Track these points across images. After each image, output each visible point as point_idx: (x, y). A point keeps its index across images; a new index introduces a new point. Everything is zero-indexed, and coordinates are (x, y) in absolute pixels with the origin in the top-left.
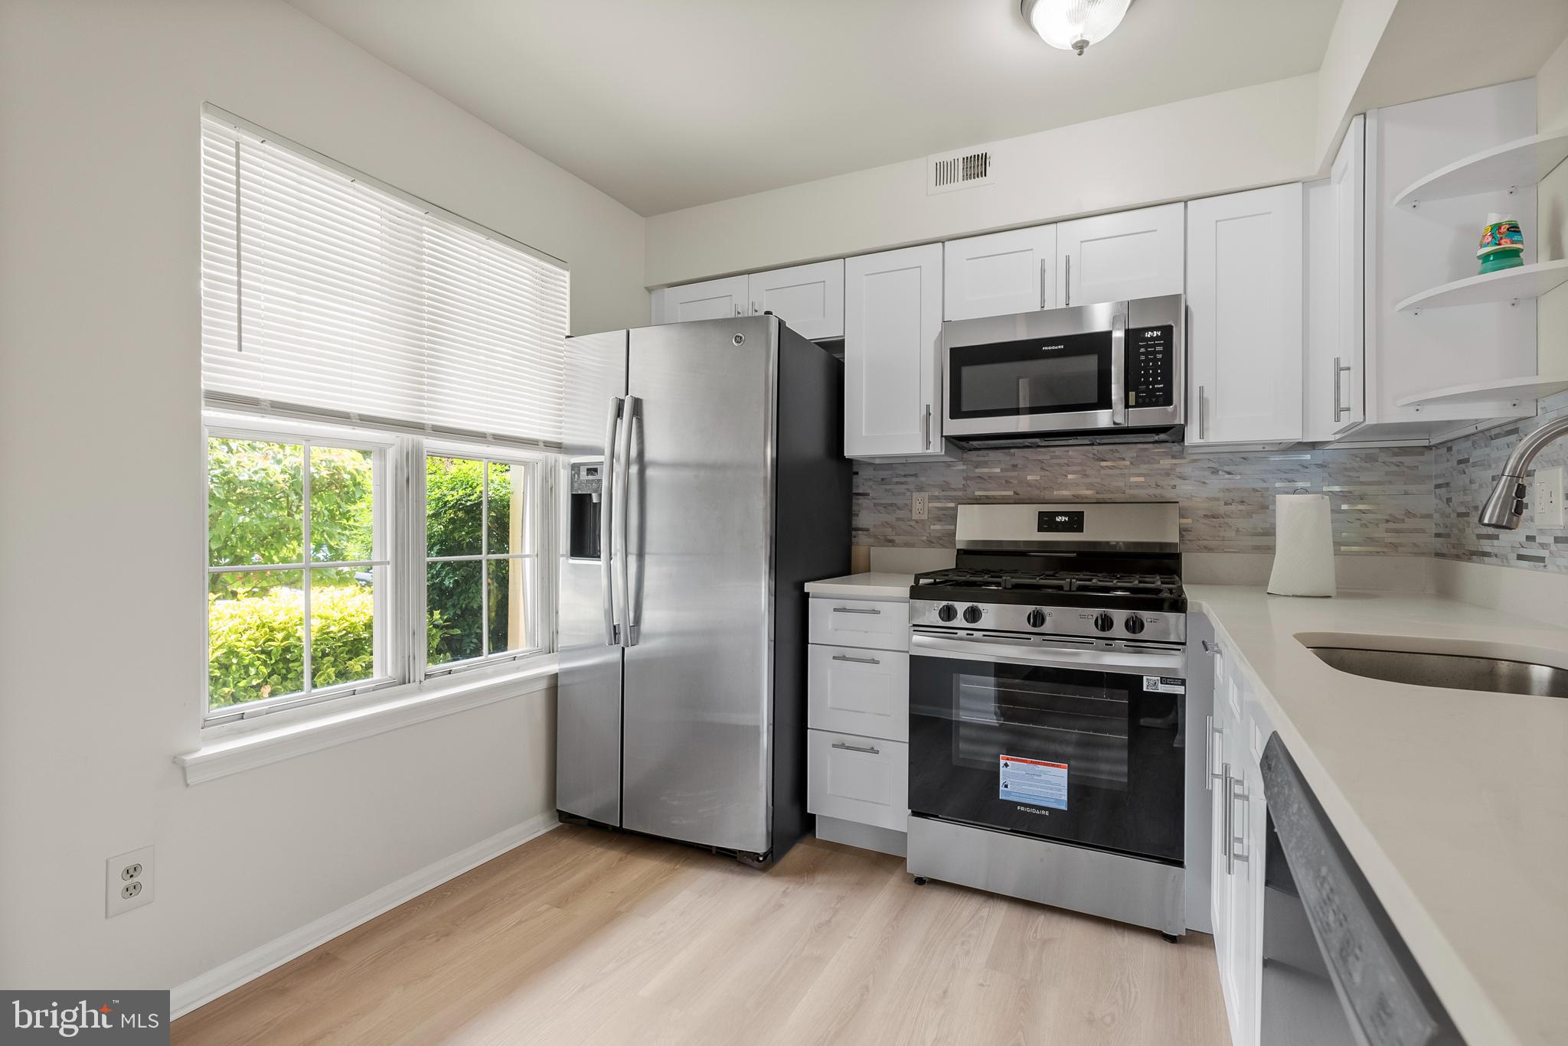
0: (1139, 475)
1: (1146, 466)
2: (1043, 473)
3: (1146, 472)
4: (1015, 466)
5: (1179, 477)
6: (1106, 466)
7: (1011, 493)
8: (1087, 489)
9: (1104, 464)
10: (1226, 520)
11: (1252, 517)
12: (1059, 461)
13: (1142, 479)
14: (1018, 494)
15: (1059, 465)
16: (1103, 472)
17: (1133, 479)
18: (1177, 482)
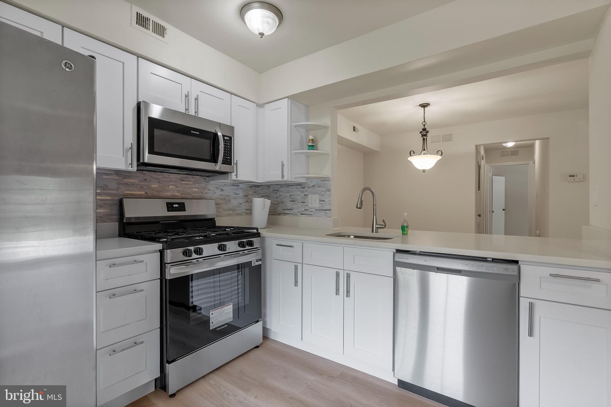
0: (196, 188)
1: (197, 185)
2: (159, 184)
3: (198, 187)
4: (145, 180)
5: (208, 190)
6: (185, 184)
7: (144, 193)
8: (178, 193)
9: (184, 182)
10: (221, 206)
11: (227, 204)
12: (166, 179)
13: (197, 190)
14: (147, 193)
15: (166, 181)
16: (183, 185)
17: (194, 190)
18: (208, 191)
